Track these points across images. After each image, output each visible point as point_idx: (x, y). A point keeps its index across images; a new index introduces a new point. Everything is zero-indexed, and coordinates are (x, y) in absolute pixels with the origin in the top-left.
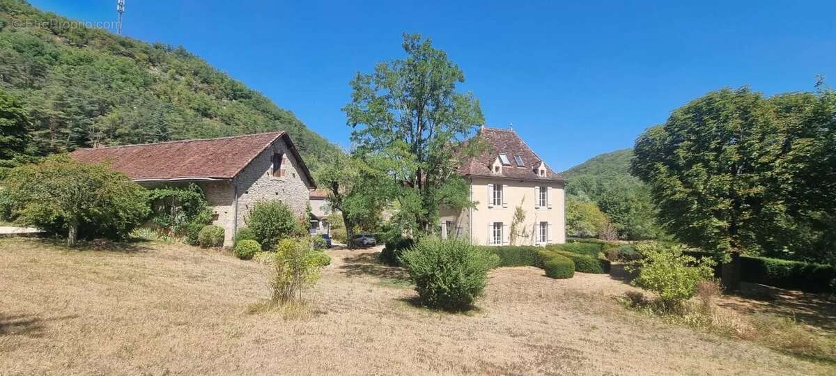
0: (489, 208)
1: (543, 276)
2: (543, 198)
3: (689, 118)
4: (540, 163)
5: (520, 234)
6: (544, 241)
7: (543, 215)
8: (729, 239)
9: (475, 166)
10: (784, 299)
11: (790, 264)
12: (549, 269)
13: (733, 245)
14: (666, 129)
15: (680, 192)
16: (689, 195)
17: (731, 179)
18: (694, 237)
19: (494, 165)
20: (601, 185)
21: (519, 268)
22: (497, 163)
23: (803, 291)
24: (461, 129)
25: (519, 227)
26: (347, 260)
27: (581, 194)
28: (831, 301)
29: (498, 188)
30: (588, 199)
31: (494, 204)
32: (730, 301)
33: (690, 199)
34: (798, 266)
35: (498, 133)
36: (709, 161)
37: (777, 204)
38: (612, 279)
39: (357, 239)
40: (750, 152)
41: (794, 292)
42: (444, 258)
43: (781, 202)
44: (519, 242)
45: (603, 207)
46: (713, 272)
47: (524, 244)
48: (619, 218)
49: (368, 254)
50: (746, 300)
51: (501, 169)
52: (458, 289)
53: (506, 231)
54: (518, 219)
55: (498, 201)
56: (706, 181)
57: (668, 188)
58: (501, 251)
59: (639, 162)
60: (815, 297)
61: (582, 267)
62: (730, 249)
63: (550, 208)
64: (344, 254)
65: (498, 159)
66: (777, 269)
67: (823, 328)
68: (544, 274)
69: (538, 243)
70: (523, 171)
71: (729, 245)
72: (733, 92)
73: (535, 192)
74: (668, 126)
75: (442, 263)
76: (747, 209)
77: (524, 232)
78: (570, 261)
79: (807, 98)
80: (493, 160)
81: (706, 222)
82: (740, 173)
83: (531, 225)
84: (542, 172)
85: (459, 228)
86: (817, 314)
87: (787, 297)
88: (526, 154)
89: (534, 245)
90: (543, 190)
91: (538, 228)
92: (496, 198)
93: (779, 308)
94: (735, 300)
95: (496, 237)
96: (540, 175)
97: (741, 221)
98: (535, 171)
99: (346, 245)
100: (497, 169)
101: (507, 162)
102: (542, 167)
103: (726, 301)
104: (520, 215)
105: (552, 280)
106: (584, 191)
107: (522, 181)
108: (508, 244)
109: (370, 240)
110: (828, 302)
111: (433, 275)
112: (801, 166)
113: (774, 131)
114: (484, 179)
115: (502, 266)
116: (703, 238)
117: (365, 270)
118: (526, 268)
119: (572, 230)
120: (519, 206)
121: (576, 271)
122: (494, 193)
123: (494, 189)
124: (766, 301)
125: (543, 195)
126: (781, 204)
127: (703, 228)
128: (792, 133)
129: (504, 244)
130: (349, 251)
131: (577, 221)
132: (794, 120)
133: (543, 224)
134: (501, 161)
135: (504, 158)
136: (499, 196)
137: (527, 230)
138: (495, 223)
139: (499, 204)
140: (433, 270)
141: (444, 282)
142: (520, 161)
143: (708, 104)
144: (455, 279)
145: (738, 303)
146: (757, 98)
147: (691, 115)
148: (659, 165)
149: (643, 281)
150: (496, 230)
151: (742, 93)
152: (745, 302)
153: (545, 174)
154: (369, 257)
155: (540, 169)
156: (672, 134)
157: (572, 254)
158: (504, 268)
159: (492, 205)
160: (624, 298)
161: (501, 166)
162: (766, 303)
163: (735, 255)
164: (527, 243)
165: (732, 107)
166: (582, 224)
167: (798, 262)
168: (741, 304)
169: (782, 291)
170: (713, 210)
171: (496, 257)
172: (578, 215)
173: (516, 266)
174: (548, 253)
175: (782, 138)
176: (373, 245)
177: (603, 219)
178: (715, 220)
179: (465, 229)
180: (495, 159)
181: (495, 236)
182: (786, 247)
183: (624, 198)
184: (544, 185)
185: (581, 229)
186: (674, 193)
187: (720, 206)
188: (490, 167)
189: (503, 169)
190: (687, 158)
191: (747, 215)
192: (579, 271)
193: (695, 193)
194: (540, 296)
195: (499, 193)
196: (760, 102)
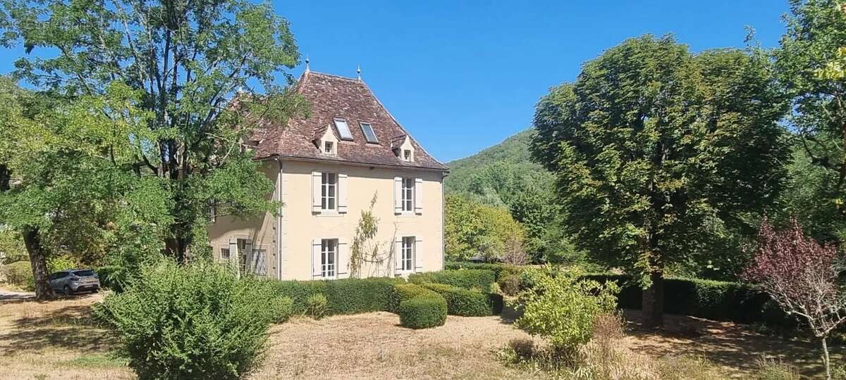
0: (314, 213)
1: (397, 325)
2: (409, 197)
3: (603, 75)
4: (403, 137)
5: (369, 258)
6: (409, 268)
7: (408, 225)
8: (648, 254)
9: (289, 140)
10: (712, 333)
11: (722, 286)
12: (406, 314)
13: (653, 263)
14: (575, 91)
15: (587, 184)
16: (600, 189)
17: (649, 167)
18: (606, 253)
19: (324, 140)
20: (519, 178)
21: (362, 315)
22: (329, 136)
23: (735, 322)
24: (255, 71)
25: (367, 246)
26: (24, 322)
27: (490, 193)
28: (761, 332)
29: (330, 180)
30: (498, 201)
31: (323, 207)
32: (648, 342)
33: (599, 196)
34: (731, 288)
35: (334, 83)
36: (624, 140)
37: (700, 203)
38: (502, 323)
39: (58, 280)
40: (671, 128)
41: (725, 324)
42: (182, 303)
43: (705, 199)
44: (367, 272)
45: (518, 214)
46: (616, 301)
47: (375, 276)
48: (539, 231)
49: (76, 308)
50: (667, 339)
51: (335, 146)
52: (207, 356)
53: (344, 254)
54: (366, 233)
55: (329, 202)
56: (620, 170)
57: (573, 179)
58: (330, 289)
59: (541, 140)
60: (745, 329)
61: (458, 307)
62: (650, 269)
63: (420, 214)
64: (19, 311)
65: (329, 130)
66: (709, 294)
67: (741, 368)
68: (399, 323)
69: (398, 272)
70: (375, 150)
71: (648, 263)
72: (655, 41)
73: (394, 186)
74: (579, 86)
75: (177, 312)
76: (669, 211)
77: (374, 254)
78: (441, 299)
79: (739, 58)
80: (322, 130)
81: (619, 230)
82: (666, 159)
83: (386, 242)
84: (407, 153)
85: (260, 251)
86: (741, 351)
87: (715, 331)
88: (382, 122)
89: (392, 276)
90: (409, 183)
91: (399, 247)
92: (327, 197)
93: (701, 346)
94: (654, 341)
95: (327, 265)
96: (402, 158)
97: (661, 228)
98: (396, 151)
99: (34, 294)
100: (329, 145)
101: (349, 135)
102: (406, 145)
103: (642, 343)
104: (368, 227)
105: (409, 331)
106: (496, 188)
107: (372, 168)
108: (347, 276)
109: (85, 281)
110: (758, 334)
111: (158, 336)
112: (726, 150)
113: (700, 102)
114: (305, 164)
115: (331, 315)
116: (618, 253)
117: (55, 340)
118: (374, 315)
119: (471, 251)
120: (367, 210)
121: (450, 313)
122: (324, 188)
123: (324, 182)
124: (689, 339)
125: (409, 192)
126: (705, 202)
127: (615, 238)
128: (719, 105)
129: (341, 277)
130: (37, 304)
131: (480, 237)
132: (722, 88)
133: (408, 241)
134: (337, 133)
135: (343, 127)
136: (332, 193)
137: (380, 252)
138: (323, 241)
139: (331, 207)
140: (159, 325)
141: (181, 347)
142: (371, 134)
143: (626, 57)
144: (201, 339)
145: (657, 344)
146: (682, 52)
147: (604, 71)
148: (564, 144)
149: (528, 322)
150: (327, 252)
151: (665, 45)
152: (665, 341)
153: (412, 158)
154: (77, 314)
155: (403, 148)
156: (583, 97)
157: (448, 288)
158: (335, 318)
159: (319, 209)
160: (505, 350)
161: (335, 141)
162: (689, 341)
163: (656, 276)
164: (381, 272)
165: (652, 63)
166: (485, 240)
167: (731, 283)
168: (661, 344)
169: (713, 324)
170: (628, 213)
171: (321, 299)
172: (480, 226)
173: (357, 312)
174: (410, 288)
175: (707, 110)
176: (94, 290)
177: (518, 232)
178: (631, 227)
179: (269, 252)
180: (324, 129)
181: (323, 262)
182: (710, 262)
183: (547, 199)
184: (409, 175)
185: (484, 249)
186: (581, 188)
187: (636, 207)
188: (316, 142)
189: (339, 146)
190: (598, 134)
191: (669, 219)
192: (453, 314)
193: (607, 188)
194: (379, 359)
195: (331, 188)
196: (684, 58)
